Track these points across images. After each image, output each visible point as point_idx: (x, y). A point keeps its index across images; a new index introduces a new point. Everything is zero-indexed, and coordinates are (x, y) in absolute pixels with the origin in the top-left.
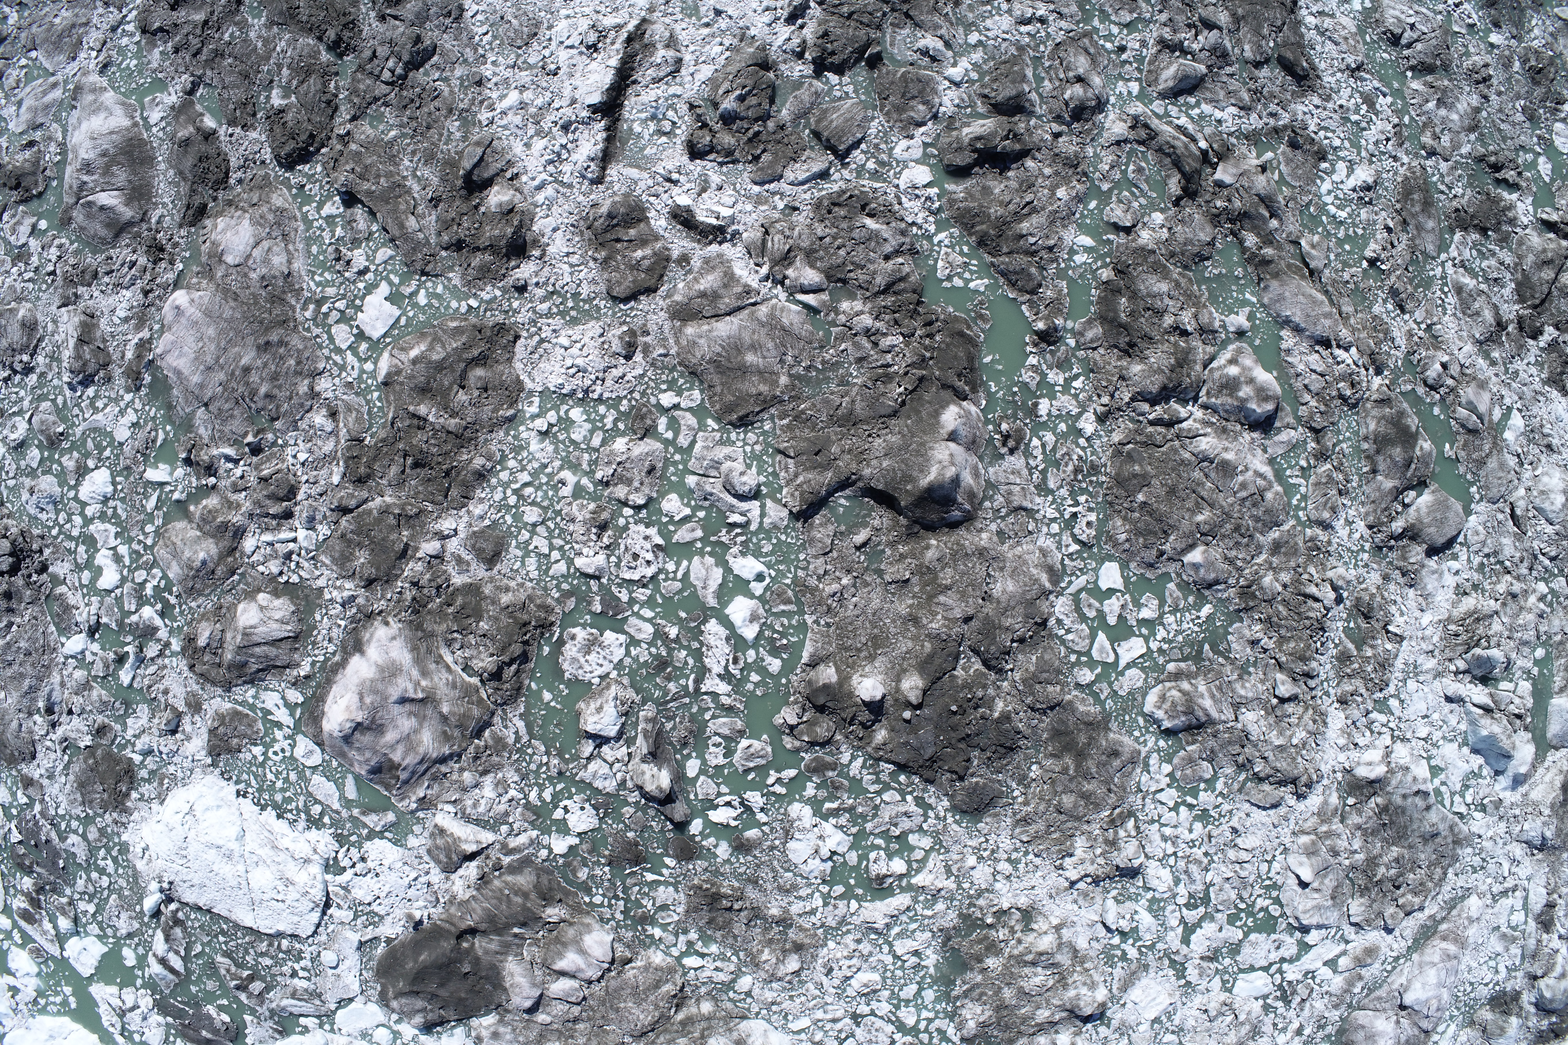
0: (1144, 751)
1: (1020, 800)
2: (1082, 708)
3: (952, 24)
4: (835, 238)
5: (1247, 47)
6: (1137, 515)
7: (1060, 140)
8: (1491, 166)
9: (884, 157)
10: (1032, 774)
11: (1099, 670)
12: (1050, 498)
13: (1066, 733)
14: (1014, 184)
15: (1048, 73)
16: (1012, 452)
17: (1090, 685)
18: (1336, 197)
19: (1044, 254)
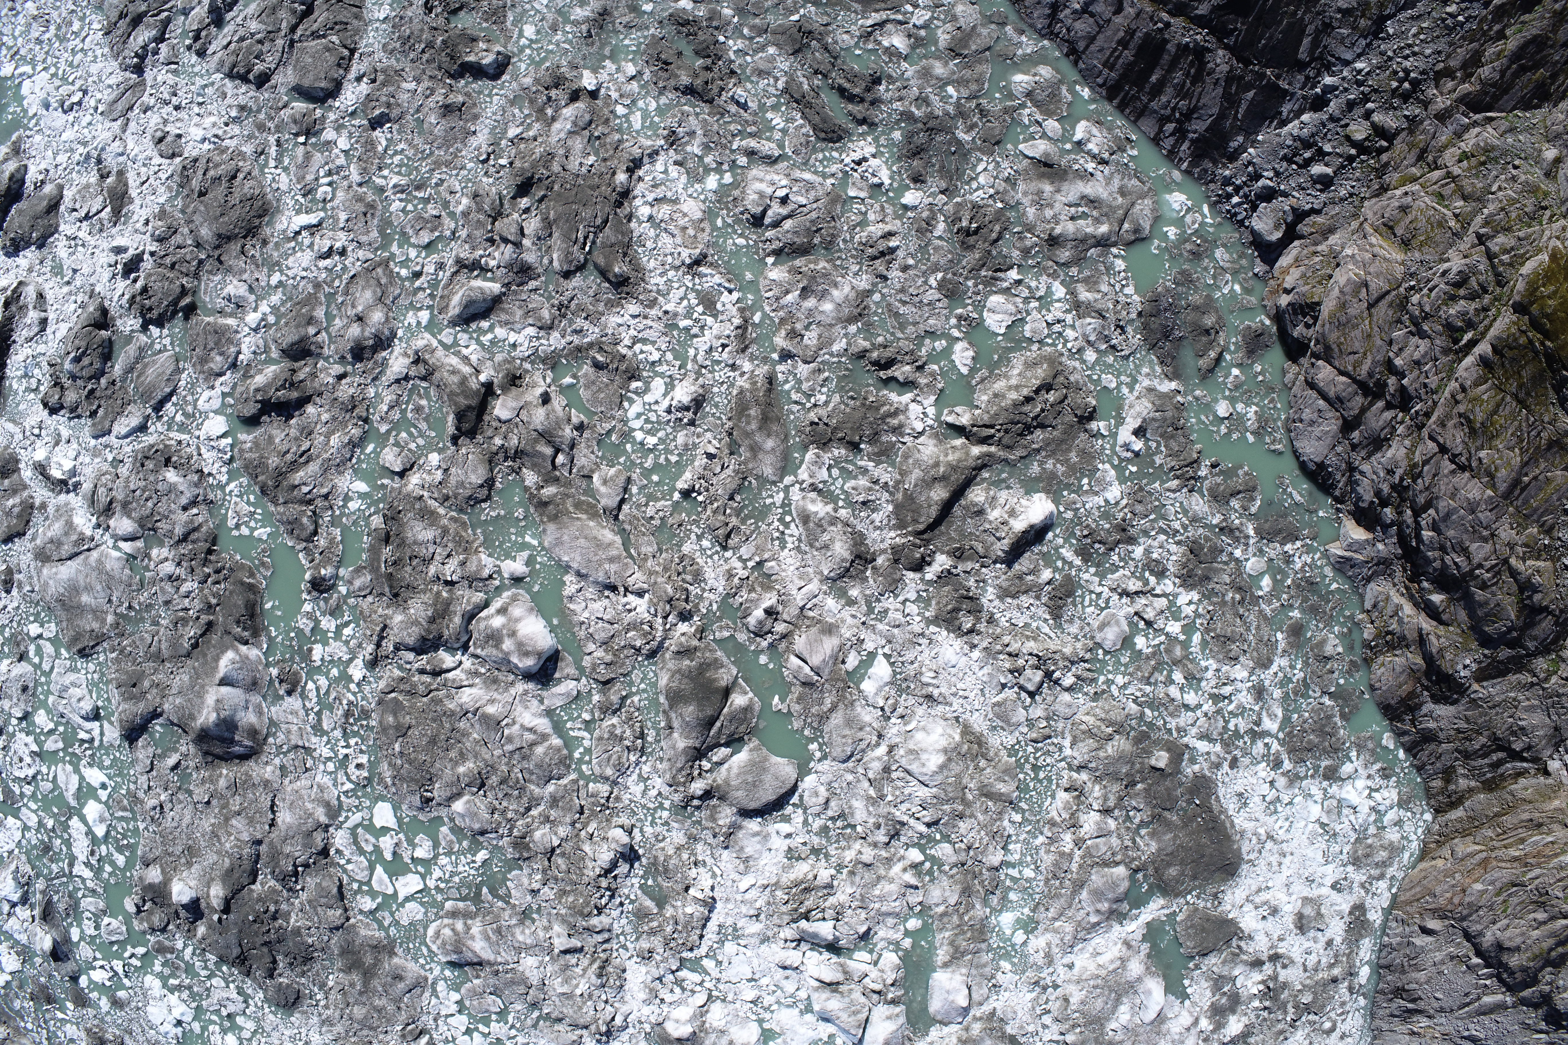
0: (431, 978)
1: (322, 1003)
2: (363, 932)
3: (258, 266)
4: (144, 491)
5: (555, 256)
6: (399, 762)
7: (344, 381)
8: (874, 363)
9: (190, 409)
10: (331, 983)
11: (379, 900)
12: (325, 739)
13: (354, 953)
14: (293, 432)
15: (339, 309)
16: (289, 693)
17: (372, 912)
18: (647, 421)
19: (319, 502)
